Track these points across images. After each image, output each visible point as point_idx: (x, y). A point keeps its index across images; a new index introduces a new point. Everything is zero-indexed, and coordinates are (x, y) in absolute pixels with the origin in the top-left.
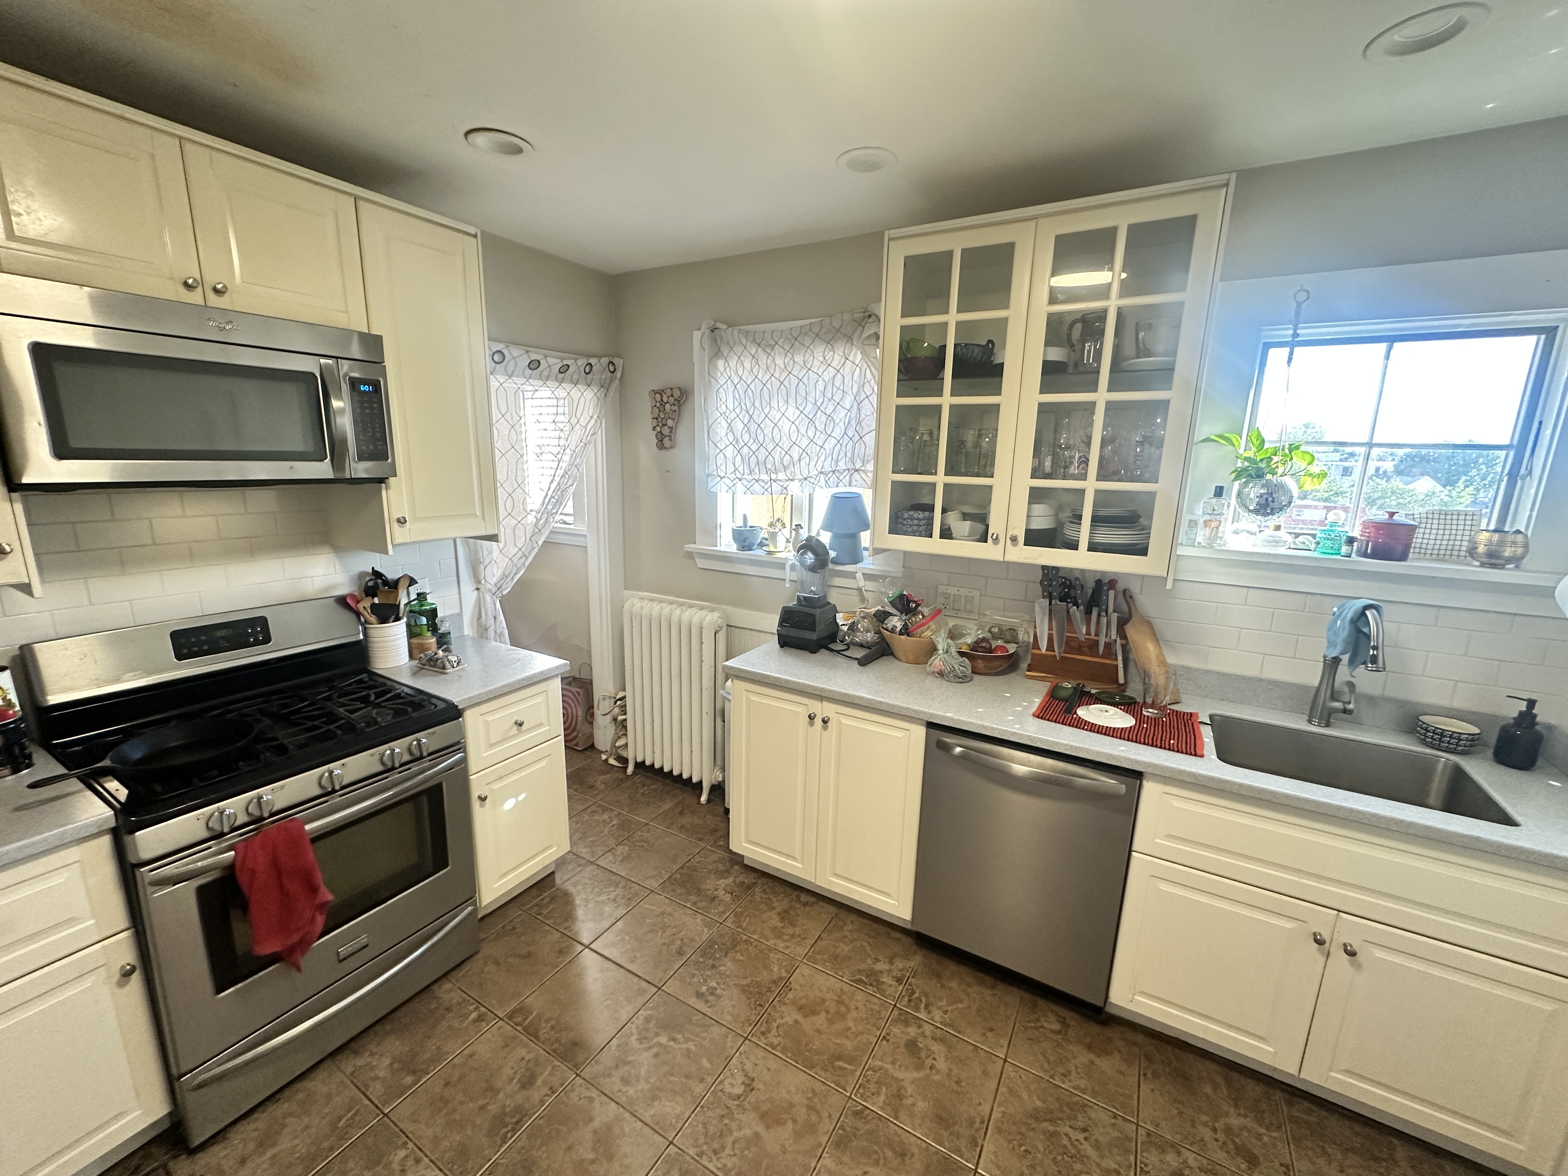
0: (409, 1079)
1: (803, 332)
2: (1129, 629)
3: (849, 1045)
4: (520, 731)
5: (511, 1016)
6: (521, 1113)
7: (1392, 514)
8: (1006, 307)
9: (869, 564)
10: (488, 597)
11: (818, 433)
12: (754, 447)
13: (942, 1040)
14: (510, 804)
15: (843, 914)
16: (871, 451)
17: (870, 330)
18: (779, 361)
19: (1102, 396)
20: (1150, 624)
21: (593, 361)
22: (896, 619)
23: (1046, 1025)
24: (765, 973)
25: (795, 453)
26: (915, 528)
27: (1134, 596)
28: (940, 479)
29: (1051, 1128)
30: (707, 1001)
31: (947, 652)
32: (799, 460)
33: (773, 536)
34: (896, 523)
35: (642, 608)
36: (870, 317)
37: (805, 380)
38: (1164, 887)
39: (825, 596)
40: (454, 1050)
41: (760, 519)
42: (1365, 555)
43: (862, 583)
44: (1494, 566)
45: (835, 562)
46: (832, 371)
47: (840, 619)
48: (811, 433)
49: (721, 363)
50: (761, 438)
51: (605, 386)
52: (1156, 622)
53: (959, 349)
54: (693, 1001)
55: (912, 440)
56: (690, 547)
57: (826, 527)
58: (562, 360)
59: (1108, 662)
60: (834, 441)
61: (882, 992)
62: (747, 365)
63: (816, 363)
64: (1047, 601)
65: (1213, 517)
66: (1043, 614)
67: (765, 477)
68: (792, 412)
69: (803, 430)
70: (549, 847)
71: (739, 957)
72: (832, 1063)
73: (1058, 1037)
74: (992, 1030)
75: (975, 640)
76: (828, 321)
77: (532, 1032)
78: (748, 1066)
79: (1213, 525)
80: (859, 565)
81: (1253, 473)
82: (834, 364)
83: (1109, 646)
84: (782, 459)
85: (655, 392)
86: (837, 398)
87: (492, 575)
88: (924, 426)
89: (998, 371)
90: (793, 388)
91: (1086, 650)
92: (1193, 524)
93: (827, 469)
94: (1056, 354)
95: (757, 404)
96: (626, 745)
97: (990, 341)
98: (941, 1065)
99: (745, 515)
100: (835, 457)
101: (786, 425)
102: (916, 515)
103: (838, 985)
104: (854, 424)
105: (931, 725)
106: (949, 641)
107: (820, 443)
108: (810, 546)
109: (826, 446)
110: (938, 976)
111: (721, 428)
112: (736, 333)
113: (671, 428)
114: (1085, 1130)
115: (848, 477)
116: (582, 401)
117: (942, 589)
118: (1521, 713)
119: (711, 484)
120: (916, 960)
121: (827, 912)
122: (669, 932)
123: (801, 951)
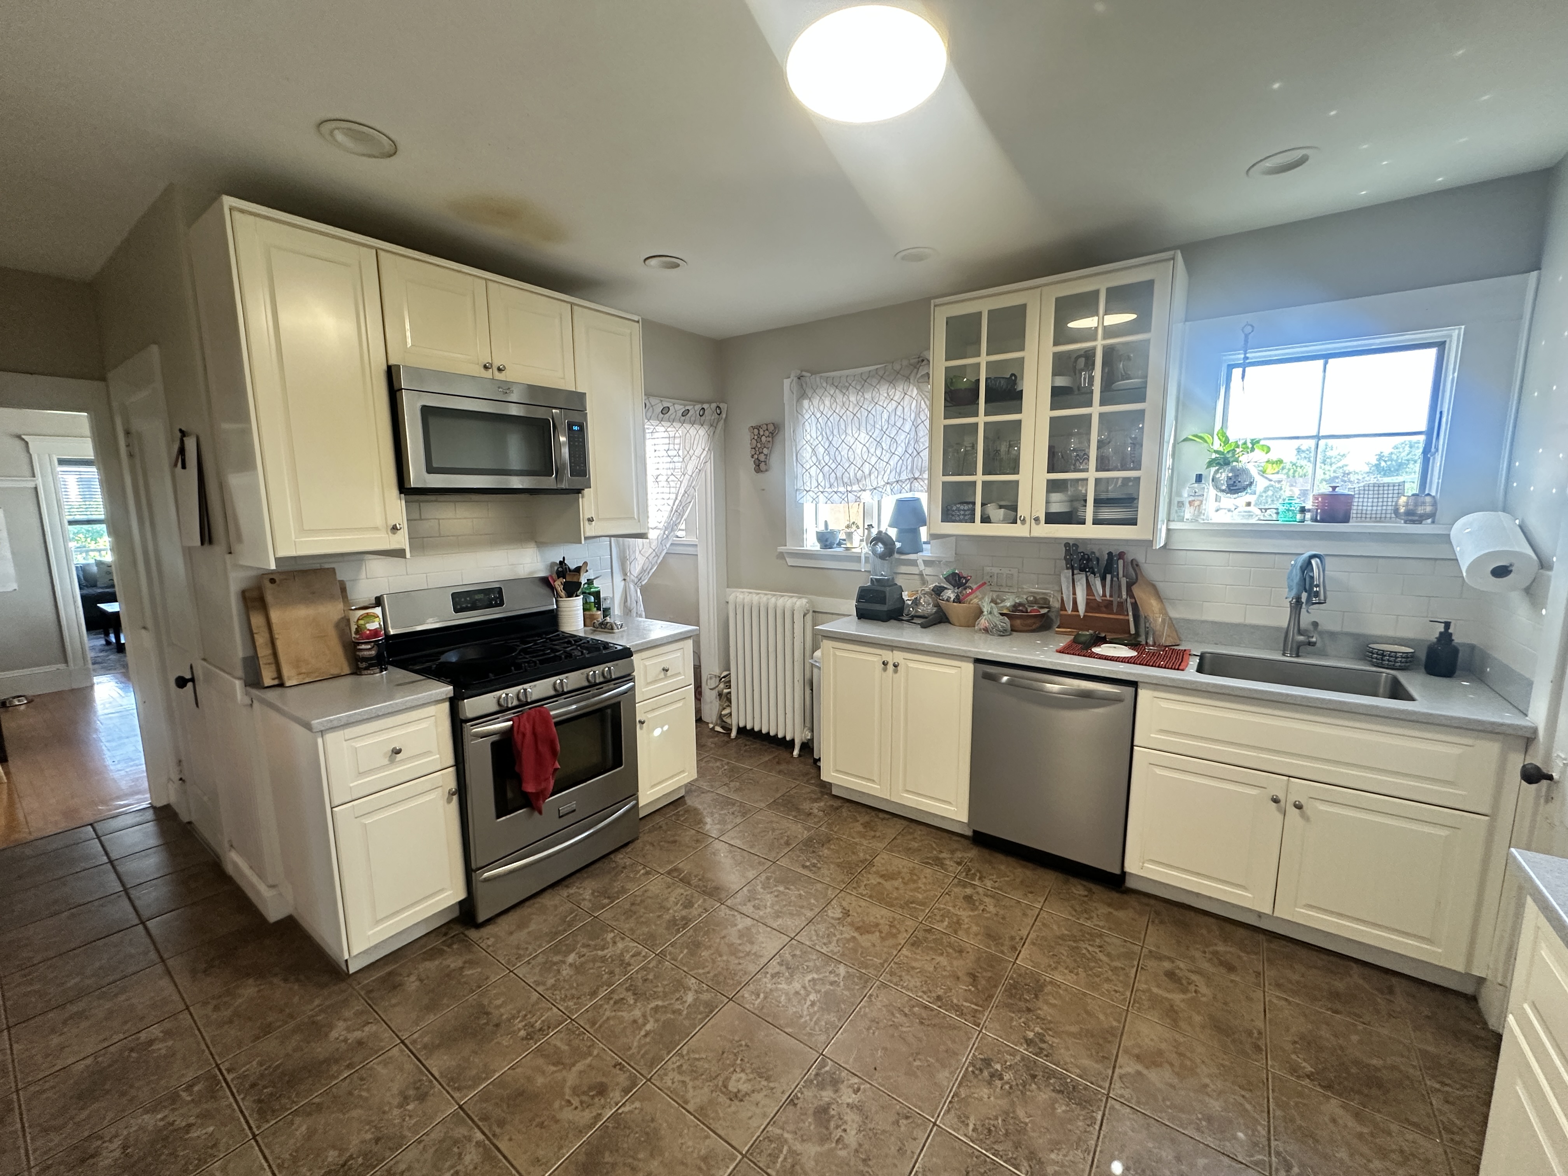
0: (606, 901)
1: (870, 375)
2: (1136, 590)
3: (920, 896)
4: (665, 675)
5: (669, 873)
6: (686, 921)
7: (1334, 488)
8: (1022, 349)
9: (928, 552)
10: (632, 586)
11: (884, 452)
12: (833, 466)
13: (992, 897)
14: (657, 732)
15: (913, 825)
16: (926, 464)
17: (922, 372)
18: (853, 399)
19: (1095, 410)
20: (1154, 587)
21: (705, 406)
22: (950, 591)
23: (1075, 891)
24: (854, 857)
25: (867, 468)
26: (962, 517)
27: (1140, 565)
28: (979, 478)
29: (1075, 945)
30: (811, 870)
31: (991, 613)
32: (870, 474)
33: (850, 535)
34: (948, 515)
35: (744, 599)
36: (923, 361)
37: (873, 412)
38: (1159, 771)
39: (893, 579)
40: (633, 888)
41: (838, 525)
42: (1316, 521)
43: (922, 567)
44: (1413, 522)
45: (900, 552)
46: (894, 404)
47: (905, 596)
48: (878, 453)
49: (806, 403)
50: (839, 459)
51: (713, 425)
52: (1160, 586)
53: (989, 381)
54: (800, 870)
55: (958, 451)
56: (781, 549)
57: (891, 526)
58: (685, 406)
59: (1121, 617)
60: (897, 458)
61: (946, 870)
62: (827, 403)
63: (882, 398)
64: (1070, 571)
65: (1196, 498)
66: (1068, 583)
67: (842, 489)
68: (863, 437)
69: (872, 450)
70: (683, 772)
71: (832, 847)
72: (907, 905)
73: (1086, 899)
74: (1031, 893)
75: (1013, 603)
76: (890, 366)
77: (686, 881)
78: (845, 904)
79: (1197, 503)
80: (920, 554)
81: (1221, 462)
82: (896, 398)
83: (1121, 605)
84: (856, 474)
85: (754, 428)
86: (899, 424)
87: (635, 569)
88: (968, 440)
89: (1019, 396)
90: (864, 418)
91: (1104, 609)
92: (1181, 504)
93: (892, 479)
94: (1061, 382)
95: (835, 432)
96: (730, 714)
97: (1013, 375)
98: (991, 909)
99: (826, 522)
100: (898, 470)
101: (858, 448)
102: (962, 507)
103: (911, 865)
104: (912, 442)
105: (977, 661)
106: (993, 605)
107: (886, 459)
108: (881, 538)
109: (891, 462)
110: (990, 863)
111: (807, 453)
112: (818, 379)
113: (766, 455)
114: (1100, 947)
115: (909, 485)
116: (697, 436)
117: (988, 569)
118: (1441, 633)
119: (798, 497)
120: (973, 853)
121: (900, 825)
122: (777, 832)
123: (882, 846)
